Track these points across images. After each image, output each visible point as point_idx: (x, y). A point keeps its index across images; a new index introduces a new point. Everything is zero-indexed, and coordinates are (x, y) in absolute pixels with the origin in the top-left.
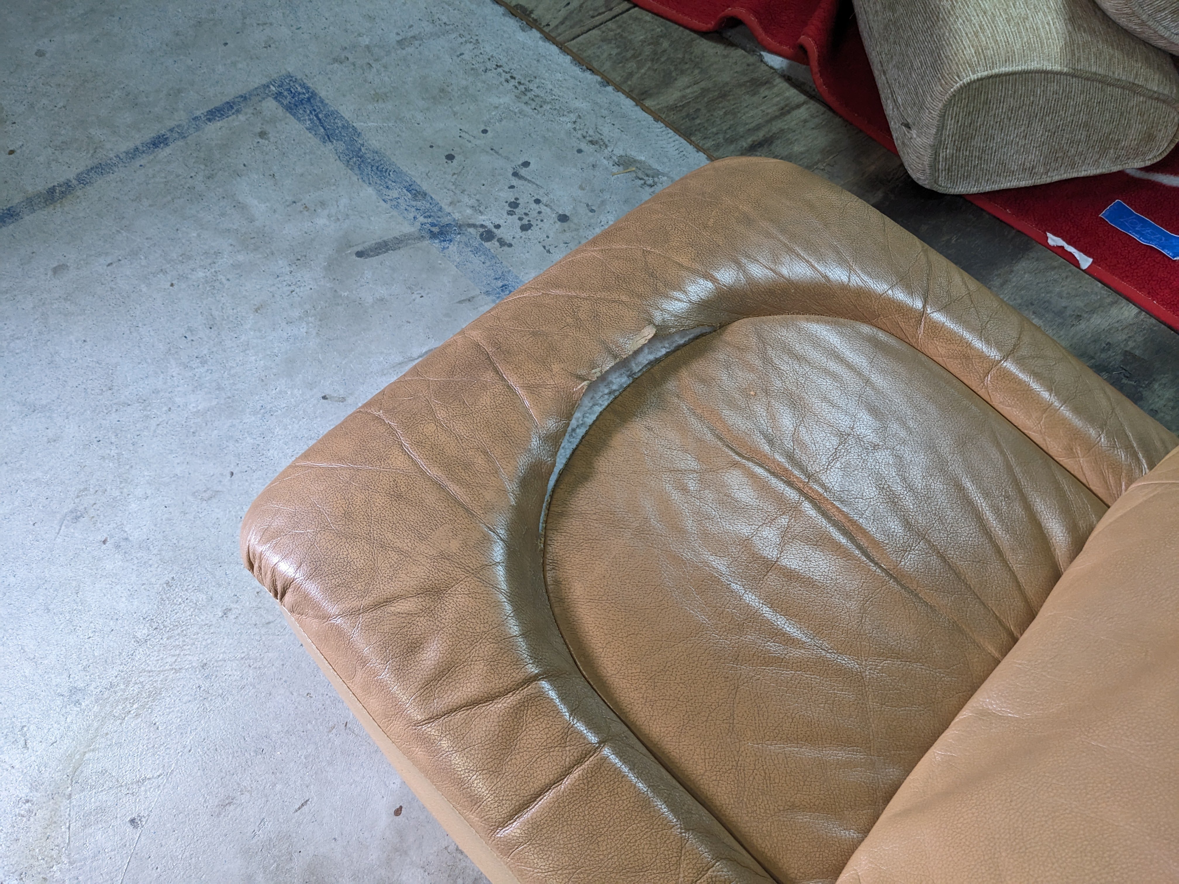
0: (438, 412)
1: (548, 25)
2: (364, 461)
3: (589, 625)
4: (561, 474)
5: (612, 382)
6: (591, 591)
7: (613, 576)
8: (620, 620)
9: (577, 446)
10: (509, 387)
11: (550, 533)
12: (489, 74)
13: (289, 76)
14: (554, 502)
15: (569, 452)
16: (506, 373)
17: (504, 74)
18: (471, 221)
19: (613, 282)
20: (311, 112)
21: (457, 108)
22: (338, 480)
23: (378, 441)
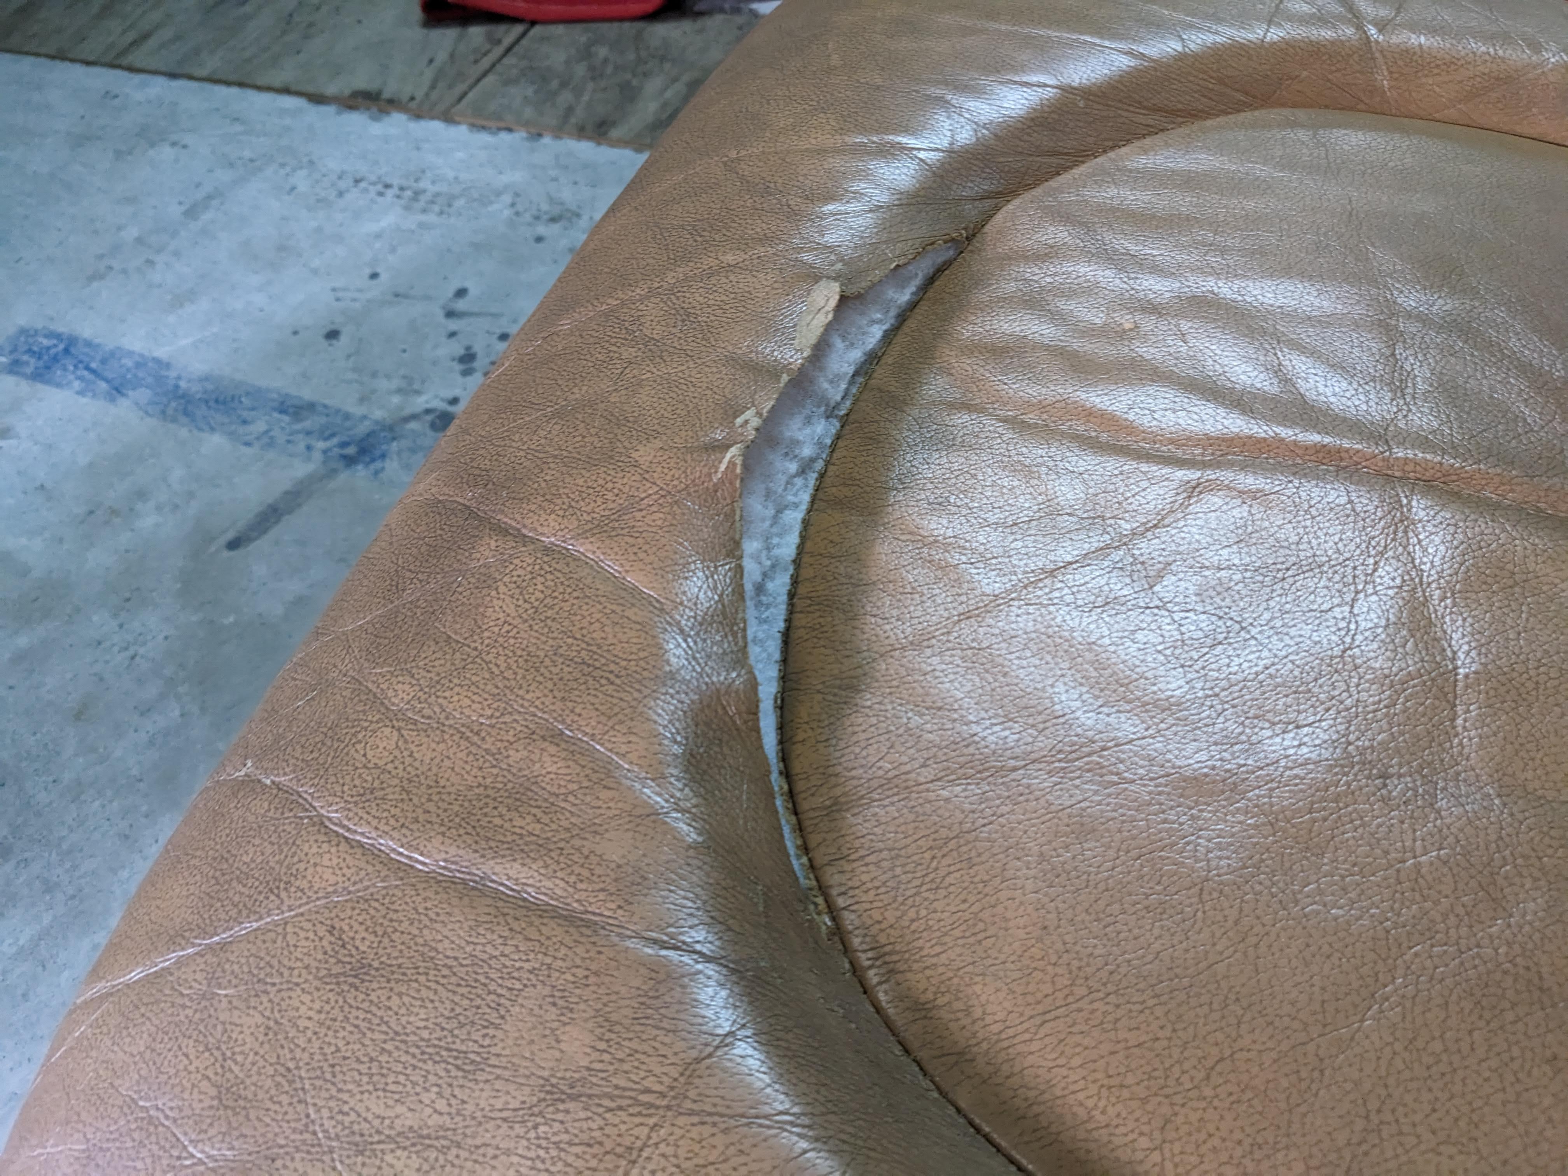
0: (391, 693)
1: (412, 99)
2: (233, 913)
3: (1081, 1096)
4: (783, 706)
5: (797, 443)
6: (1031, 988)
7: (1069, 914)
8: (1161, 1034)
9: (788, 621)
10: (548, 550)
11: (833, 878)
12: (348, 197)
13: (23, 331)
14: (800, 786)
15: (774, 648)
16: (527, 522)
17: (371, 188)
18: (407, 411)
19: (691, 241)
20: (75, 366)
21: (316, 263)
22: (179, 1001)
23: (257, 841)
